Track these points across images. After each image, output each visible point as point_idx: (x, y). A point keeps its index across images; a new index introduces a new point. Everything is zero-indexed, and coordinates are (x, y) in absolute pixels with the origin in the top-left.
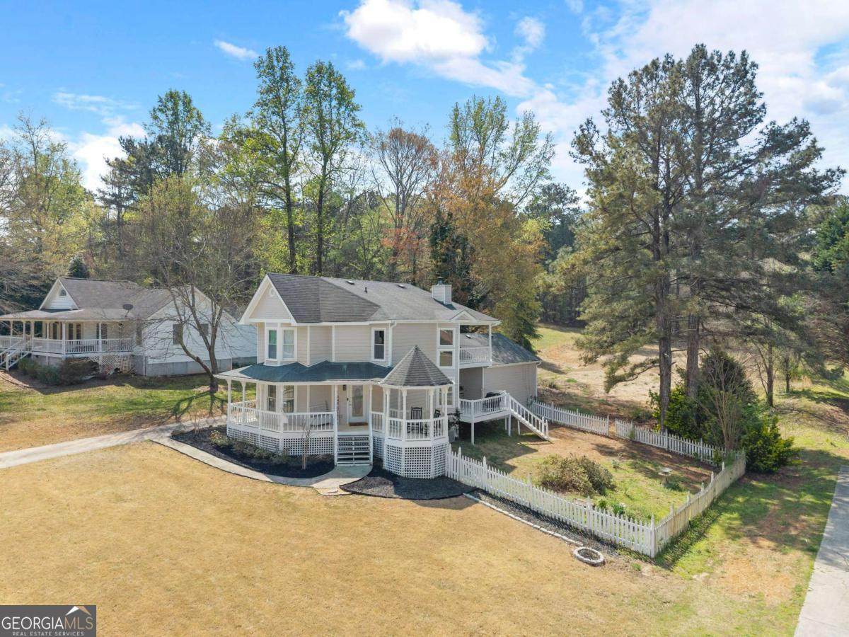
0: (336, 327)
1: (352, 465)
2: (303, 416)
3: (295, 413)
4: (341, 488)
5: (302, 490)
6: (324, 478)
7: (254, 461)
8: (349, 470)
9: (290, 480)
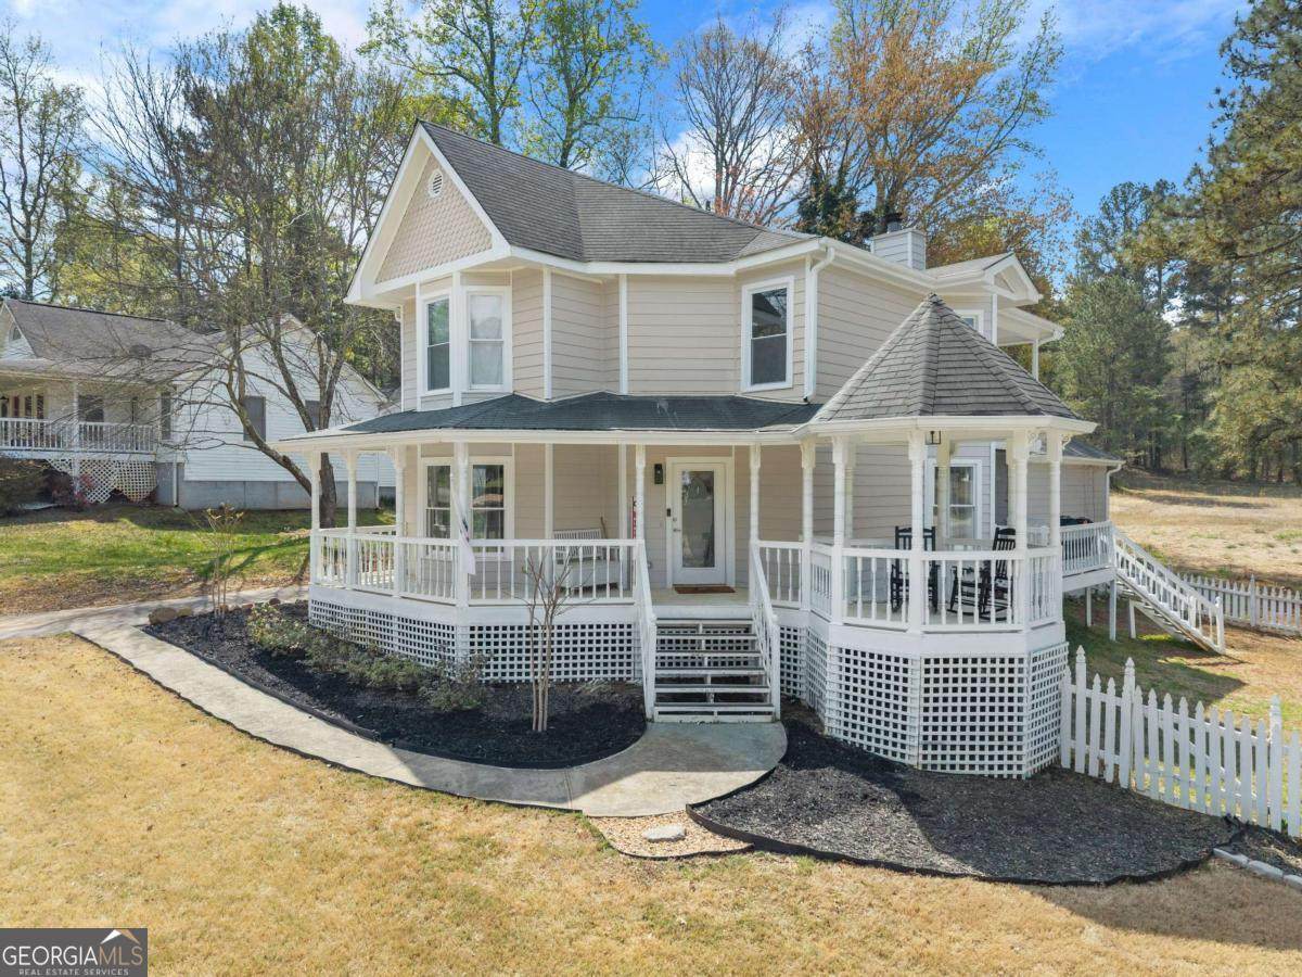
0: (631, 278)
1: (708, 719)
2: (533, 550)
3: (510, 542)
4: (697, 819)
5: (532, 828)
6: (615, 767)
7: (364, 700)
8: (704, 740)
9: (486, 774)
